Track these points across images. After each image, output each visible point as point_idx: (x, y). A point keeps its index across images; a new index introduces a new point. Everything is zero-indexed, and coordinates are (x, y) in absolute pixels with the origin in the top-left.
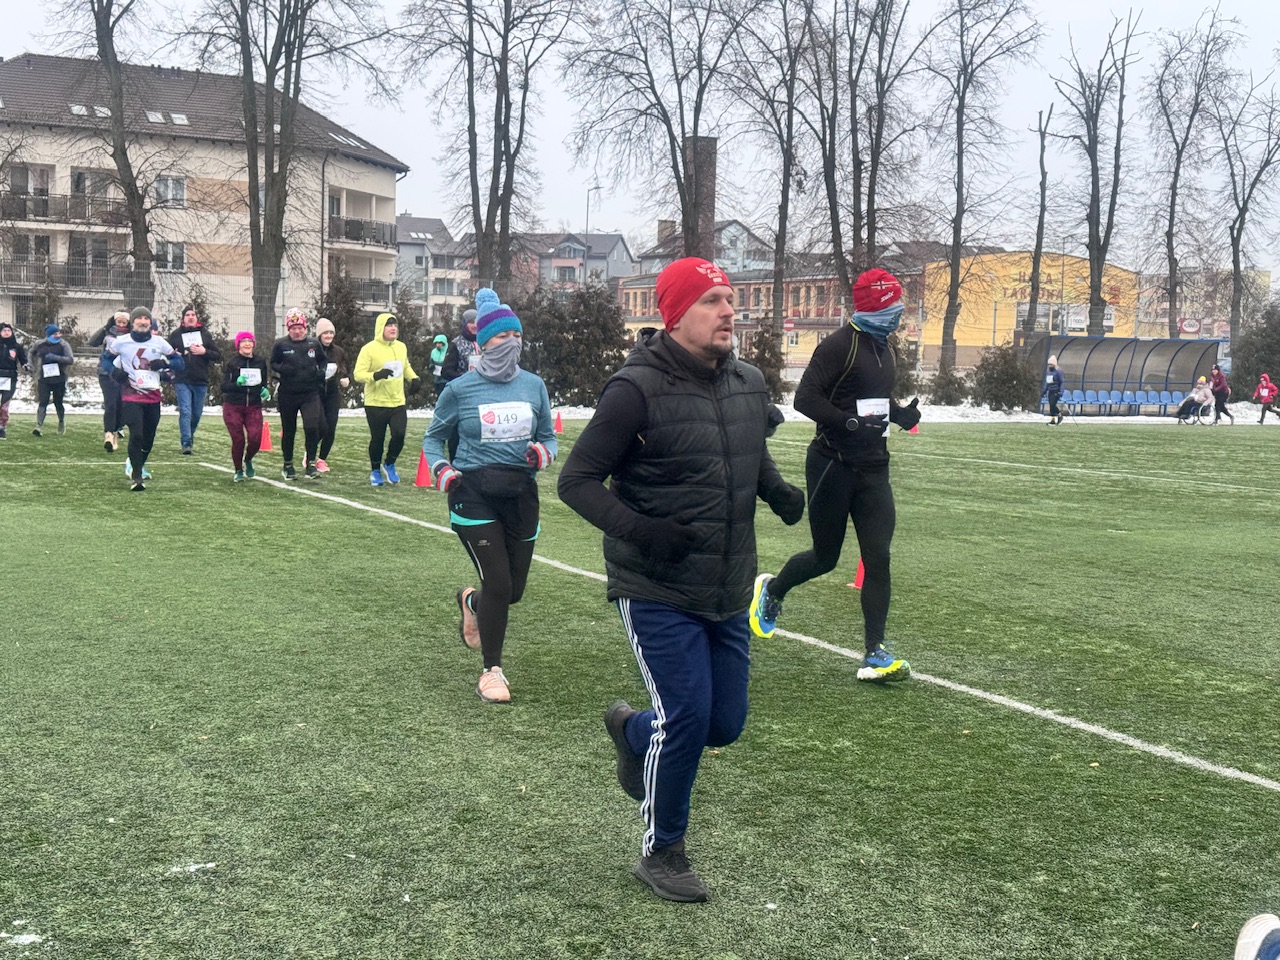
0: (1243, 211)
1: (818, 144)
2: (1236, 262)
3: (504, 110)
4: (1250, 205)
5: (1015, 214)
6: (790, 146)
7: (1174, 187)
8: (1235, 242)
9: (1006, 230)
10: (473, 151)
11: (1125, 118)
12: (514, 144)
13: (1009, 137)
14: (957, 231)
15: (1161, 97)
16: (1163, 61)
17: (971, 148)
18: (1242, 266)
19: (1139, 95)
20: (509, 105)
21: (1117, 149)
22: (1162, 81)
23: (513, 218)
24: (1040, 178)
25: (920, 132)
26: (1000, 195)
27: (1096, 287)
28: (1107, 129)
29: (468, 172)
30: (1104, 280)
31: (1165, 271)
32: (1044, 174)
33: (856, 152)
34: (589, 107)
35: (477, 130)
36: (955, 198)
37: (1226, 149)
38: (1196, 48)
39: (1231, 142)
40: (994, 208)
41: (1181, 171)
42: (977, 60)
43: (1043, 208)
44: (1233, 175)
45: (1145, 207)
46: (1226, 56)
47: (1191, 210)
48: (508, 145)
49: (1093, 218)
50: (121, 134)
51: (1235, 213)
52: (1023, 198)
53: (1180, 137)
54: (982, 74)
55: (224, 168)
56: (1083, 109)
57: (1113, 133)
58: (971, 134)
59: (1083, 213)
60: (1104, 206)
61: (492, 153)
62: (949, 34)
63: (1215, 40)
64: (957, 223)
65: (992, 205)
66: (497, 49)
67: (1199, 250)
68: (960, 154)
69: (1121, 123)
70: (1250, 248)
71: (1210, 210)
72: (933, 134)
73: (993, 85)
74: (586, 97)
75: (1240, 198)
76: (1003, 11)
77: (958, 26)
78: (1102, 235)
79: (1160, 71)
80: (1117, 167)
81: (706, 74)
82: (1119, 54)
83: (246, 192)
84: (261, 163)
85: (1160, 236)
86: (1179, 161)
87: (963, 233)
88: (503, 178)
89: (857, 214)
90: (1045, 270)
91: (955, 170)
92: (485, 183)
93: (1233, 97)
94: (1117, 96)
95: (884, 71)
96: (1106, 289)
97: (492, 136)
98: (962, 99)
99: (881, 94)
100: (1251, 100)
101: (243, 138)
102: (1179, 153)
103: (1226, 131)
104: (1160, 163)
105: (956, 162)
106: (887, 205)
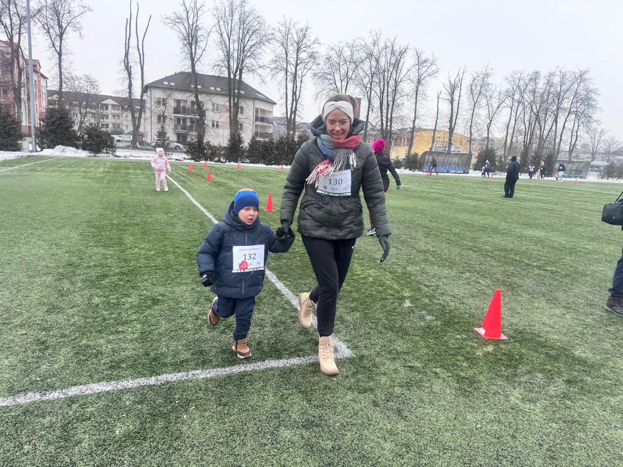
0: (491, 121)
1: (379, 99)
2: (488, 134)
3: (295, 88)
4: (493, 119)
5: (430, 119)
6: (370, 100)
7: (473, 114)
8: (488, 129)
9: (427, 123)
10: (286, 99)
11: (461, 95)
12: (297, 97)
13: (429, 98)
14: (414, 124)
15: (471, 89)
16: (472, 80)
17: (419, 101)
18: (490, 136)
19: (466, 89)
20: (296, 87)
21: (459, 103)
22: (472, 85)
23: (296, 117)
24: (437, 110)
25: (405, 97)
26: (426, 114)
27: (450, 140)
28: (456, 98)
29: (285, 104)
30: (452, 138)
31: (469, 136)
32: (438, 109)
33: (388, 101)
34: (319, 88)
35: (288, 93)
36: (414, 115)
37: (488, 104)
38: (481, 76)
39: (489, 102)
40: (425, 117)
41: (475, 109)
42: (422, 78)
43: (437, 118)
44: (489, 111)
45: (465, 119)
46: (489, 78)
47: (476, 120)
48: (296, 97)
49: (451, 121)
50: (197, 93)
51: (489, 121)
52: (431, 115)
53: (475, 100)
54: (423, 82)
55: (223, 101)
56: (450, 92)
57: (457, 98)
58: (419, 98)
59: (448, 120)
60: (454, 118)
61: (291, 99)
62: (415, 70)
63: (487, 74)
64: (414, 121)
65: (424, 117)
66: (294, 71)
67: (478, 131)
68: (416, 103)
69: (460, 96)
70: (492, 131)
71: (482, 120)
72: (409, 97)
73: (426, 84)
74: (317, 85)
75: (491, 117)
76: (429, 65)
77: (418, 68)
78: (453, 126)
79: (471, 83)
80: (458, 108)
81: (349, 79)
82: (461, 77)
83: (228, 108)
84: (232, 100)
85: (468, 127)
86: (474, 107)
87: (416, 124)
88: (294, 106)
89: (387, 118)
90: (437, 135)
91: (415, 107)
92: (289, 107)
93: (491, 90)
94: (459, 89)
95: (397, 80)
96: (452, 140)
97: (291, 95)
98: (417, 88)
99: (396, 86)
100: (496, 91)
101: (228, 94)
102: (475, 105)
103: (488, 99)
104: (470, 107)
105: (415, 105)
106: (395, 116)
